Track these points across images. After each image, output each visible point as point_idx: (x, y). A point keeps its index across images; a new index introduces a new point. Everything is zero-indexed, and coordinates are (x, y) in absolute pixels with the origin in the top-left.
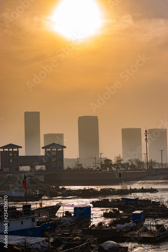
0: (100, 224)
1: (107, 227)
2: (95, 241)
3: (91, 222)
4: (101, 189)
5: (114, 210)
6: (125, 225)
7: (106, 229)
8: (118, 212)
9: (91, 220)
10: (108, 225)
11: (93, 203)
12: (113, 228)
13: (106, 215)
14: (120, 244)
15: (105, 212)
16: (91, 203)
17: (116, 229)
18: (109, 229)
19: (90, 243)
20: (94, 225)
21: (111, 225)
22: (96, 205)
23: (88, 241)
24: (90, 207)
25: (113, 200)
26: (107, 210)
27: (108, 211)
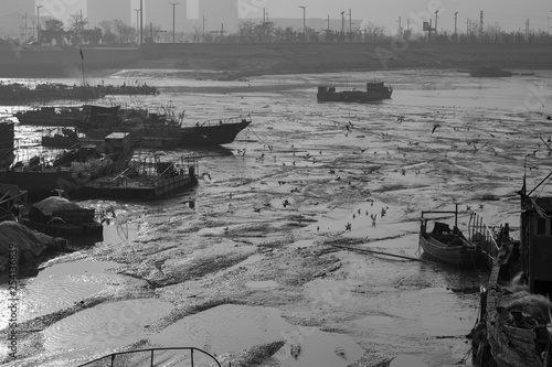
0: (35, 161)
1: (49, 166)
2: (22, 197)
3: (14, 156)
4: (38, 87)
5: (65, 132)
6: (88, 164)
7: (47, 171)
8: (75, 135)
9: (15, 153)
10: (51, 164)
11: (18, 115)
12: (64, 169)
13: (47, 143)
14: (78, 204)
15: (45, 135)
16: (14, 116)
17: (70, 173)
18: (54, 170)
19: (12, 202)
20: (19, 164)
21: (57, 163)
22: (25, 119)
23: (8, 197)
24: (12, 125)
25: (64, 111)
26: (50, 131)
27: (53, 134)
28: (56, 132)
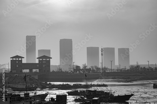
4: (74, 85)
5: (81, 97)
9: (67, 103)
11: (68, 93)
13: (76, 100)
15: (75, 98)
22: (70, 94)
24: (66, 95)
25: (81, 91)
27: (77, 98)
28: (78, 97)
